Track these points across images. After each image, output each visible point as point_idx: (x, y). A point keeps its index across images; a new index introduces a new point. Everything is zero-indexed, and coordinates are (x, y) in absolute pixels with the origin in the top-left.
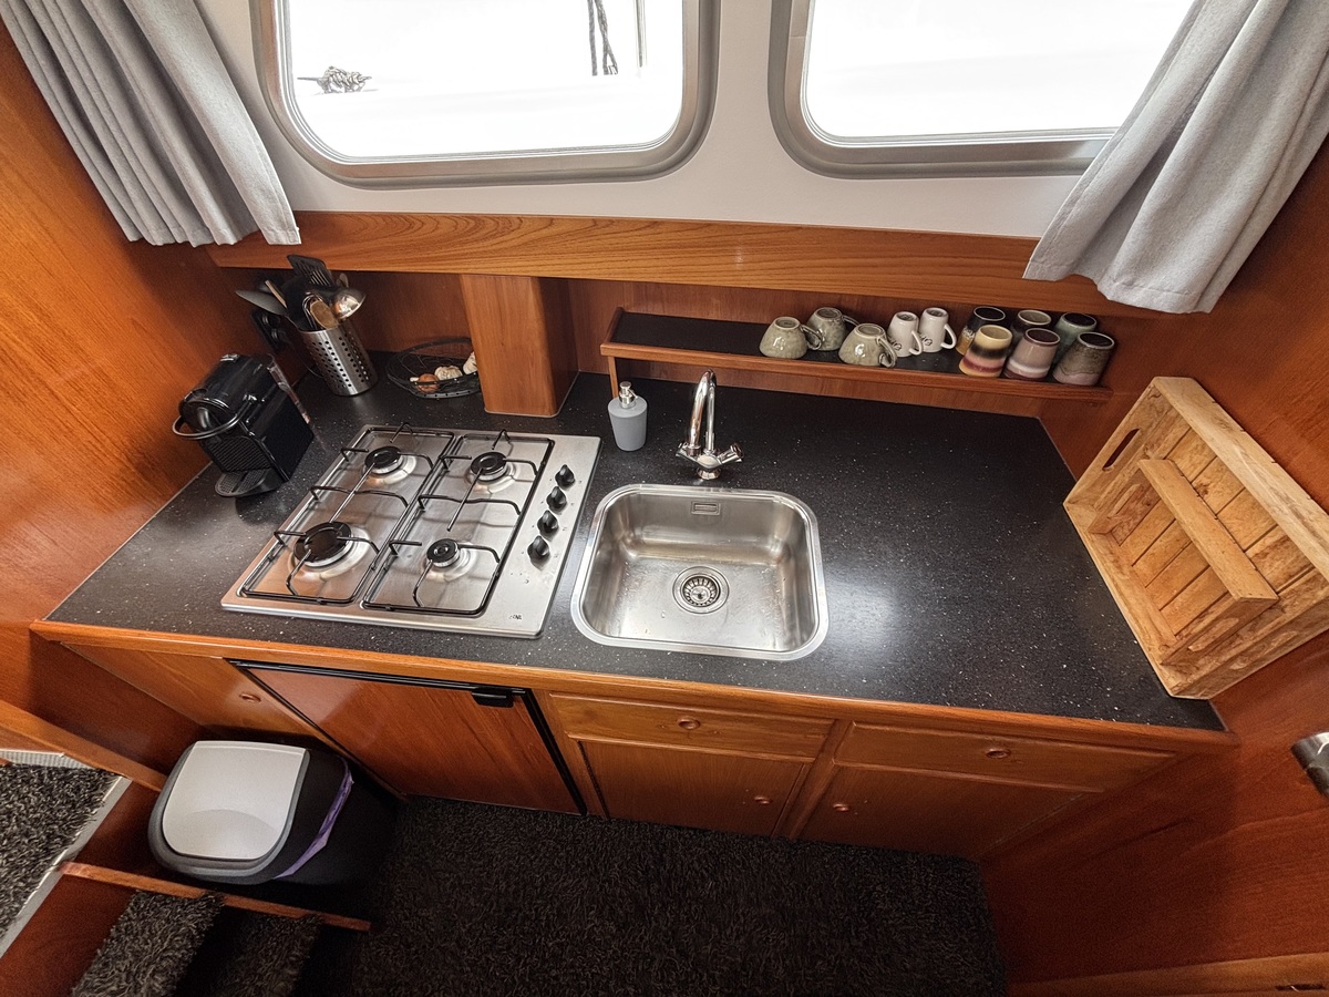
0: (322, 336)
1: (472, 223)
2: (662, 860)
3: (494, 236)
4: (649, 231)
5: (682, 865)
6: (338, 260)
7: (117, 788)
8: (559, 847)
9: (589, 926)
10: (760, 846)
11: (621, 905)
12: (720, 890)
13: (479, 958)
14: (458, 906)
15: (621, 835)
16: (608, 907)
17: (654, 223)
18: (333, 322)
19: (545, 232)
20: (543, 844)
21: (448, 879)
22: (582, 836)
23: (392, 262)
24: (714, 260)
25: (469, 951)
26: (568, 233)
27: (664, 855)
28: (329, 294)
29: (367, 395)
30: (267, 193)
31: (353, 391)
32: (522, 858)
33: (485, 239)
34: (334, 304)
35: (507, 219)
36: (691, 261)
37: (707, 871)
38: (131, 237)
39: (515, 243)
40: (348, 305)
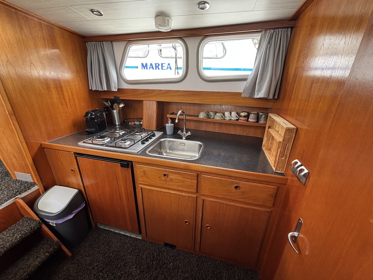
0: (115, 111)
1: (147, 91)
2: (159, 255)
3: (151, 93)
4: (177, 92)
5: (165, 257)
6: (122, 97)
7: (35, 188)
8: (131, 246)
9: (132, 270)
10: (189, 256)
11: (143, 265)
12: (174, 267)
13: (97, 273)
14: (97, 258)
15: (149, 246)
16: (139, 265)
17: (178, 91)
18: (118, 109)
19: (159, 92)
20: (127, 245)
21: (97, 250)
22: (138, 245)
23: (132, 98)
24: (189, 98)
25: (95, 271)
26: (164, 93)
27: (160, 254)
28: (118, 104)
29: (120, 126)
30: (114, 83)
31: (117, 124)
32: (120, 248)
33: (149, 94)
34: (119, 105)
35: (153, 90)
36: (185, 98)
37: (172, 260)
38: (90, 89)
39: (153, 94)
40: (122, 106)
